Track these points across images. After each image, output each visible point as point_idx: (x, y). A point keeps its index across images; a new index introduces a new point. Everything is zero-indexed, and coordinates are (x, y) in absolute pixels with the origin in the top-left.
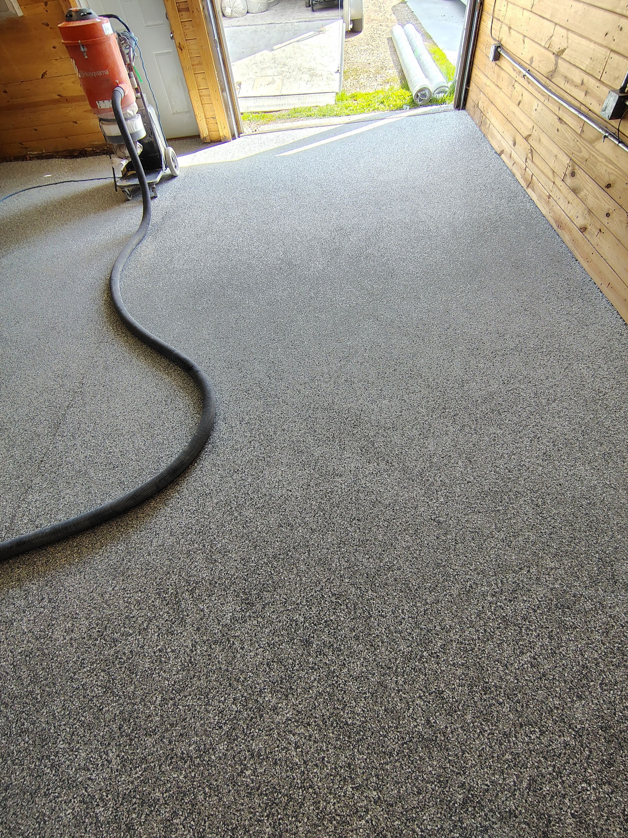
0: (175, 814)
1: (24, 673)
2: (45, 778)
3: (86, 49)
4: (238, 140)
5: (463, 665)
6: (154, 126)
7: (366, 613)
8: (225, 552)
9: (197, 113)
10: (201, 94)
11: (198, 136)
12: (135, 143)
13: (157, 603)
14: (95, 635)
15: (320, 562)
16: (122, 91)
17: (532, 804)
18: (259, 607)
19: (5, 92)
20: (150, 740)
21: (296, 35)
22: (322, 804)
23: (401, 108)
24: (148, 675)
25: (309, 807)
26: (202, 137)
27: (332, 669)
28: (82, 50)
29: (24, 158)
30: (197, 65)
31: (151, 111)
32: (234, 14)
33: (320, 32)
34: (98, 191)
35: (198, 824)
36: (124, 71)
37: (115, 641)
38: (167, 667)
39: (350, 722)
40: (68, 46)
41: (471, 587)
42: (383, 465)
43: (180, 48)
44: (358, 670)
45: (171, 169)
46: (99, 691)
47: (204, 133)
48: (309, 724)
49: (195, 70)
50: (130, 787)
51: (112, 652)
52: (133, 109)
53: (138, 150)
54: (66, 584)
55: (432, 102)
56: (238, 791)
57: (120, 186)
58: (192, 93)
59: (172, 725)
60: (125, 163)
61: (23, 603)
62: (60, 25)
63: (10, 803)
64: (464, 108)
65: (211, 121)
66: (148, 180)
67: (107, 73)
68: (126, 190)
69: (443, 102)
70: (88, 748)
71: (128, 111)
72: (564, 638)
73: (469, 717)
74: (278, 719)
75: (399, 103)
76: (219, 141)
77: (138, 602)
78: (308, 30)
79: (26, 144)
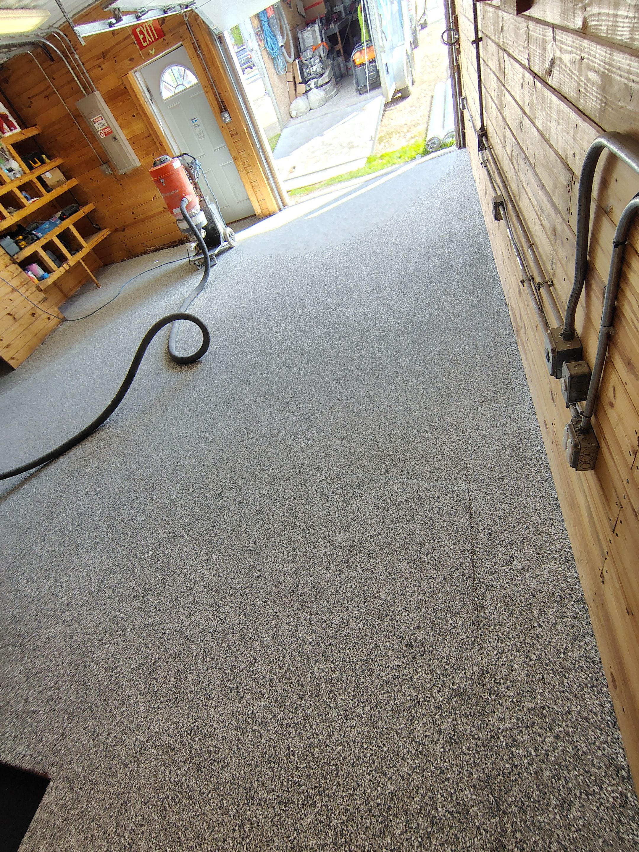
0: (123, 577)
1: (76, 522)
2: (74, 562)
3: (164, 181)
4: (283, 211)
5: (286, 516)
6: (214, 216)
7: (245, 493)
8: (183, 466)
9: (251, 199)
10: (253, 185)
11: (255, 215)
12: (200, 231)
13: (142, 491)
14: (110, 506)
15: (231, 468)
16: (186, 200)
17: (292, 579)
18: (191, 491)
19: (133, 213)
20: (121, 549)
21: (342, 118)
22: (189, 575)
23: (414, 159)
24: (128, 522)
25: (182, 576)
26: (257, 215)
27: (216, 519)
28: (162, 181)
29: (145, 253)
30: (248, 167)
31: (212, 207)
32: (299, 115)
33: (362, 110)
34: (183, 266)
35: (131, 581)
36: (189, 187)
37: (118, 508)
38: (138, 519)
39: (215, 542)
40: (155, 181)
41: (310, 477)
42: (288, 414)
43: (235, 159)
44: (229, 519)
45: (229, 243)
46: (105, 529)
47: (258, 211)
48: (195, 543)
49: (246, 170)
50: (107, 567)
51: (116, 513)
52: (197, 208)
53: (203, 234)
54: (104, 484)
55: (442, 146)
56: (152, 569)
57: (192, 261)
58: (246, 186)
59: (132, 543)
60: (194, 245)
61: (83, 493)
62: (150, 171)
63: (58, 571)
64: (464, 146)
65: (261, 202)
66: (209, 254)
67: (177, 191)
68: (196, 263)
69: (451, 145)
70: (94, 552)
71: (193, 211)
72: (352, 502)
73: (277, 541)
74: (181, 540)
75: (414, 154)
76: (269, 215)
77: (134, 491)
78: (353, 112)
79: (146, 243)
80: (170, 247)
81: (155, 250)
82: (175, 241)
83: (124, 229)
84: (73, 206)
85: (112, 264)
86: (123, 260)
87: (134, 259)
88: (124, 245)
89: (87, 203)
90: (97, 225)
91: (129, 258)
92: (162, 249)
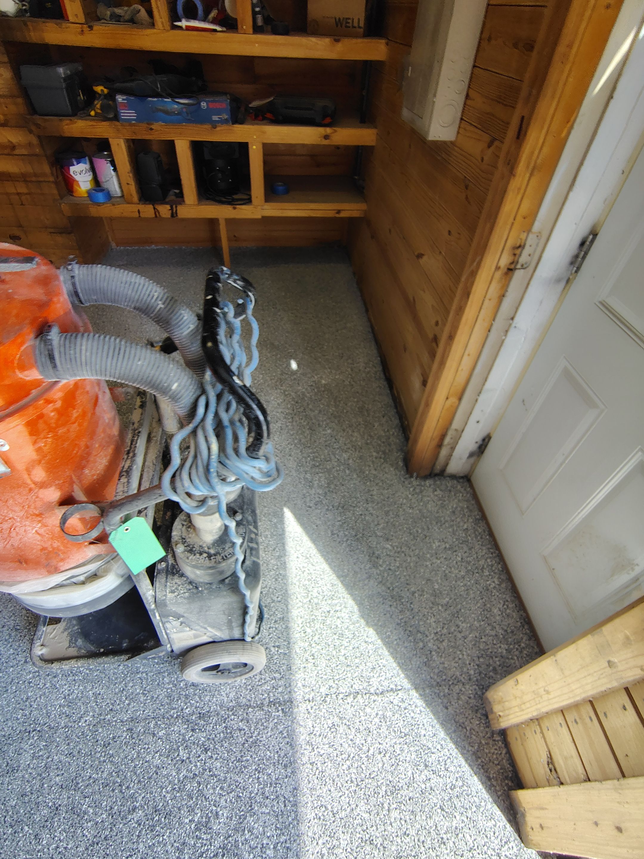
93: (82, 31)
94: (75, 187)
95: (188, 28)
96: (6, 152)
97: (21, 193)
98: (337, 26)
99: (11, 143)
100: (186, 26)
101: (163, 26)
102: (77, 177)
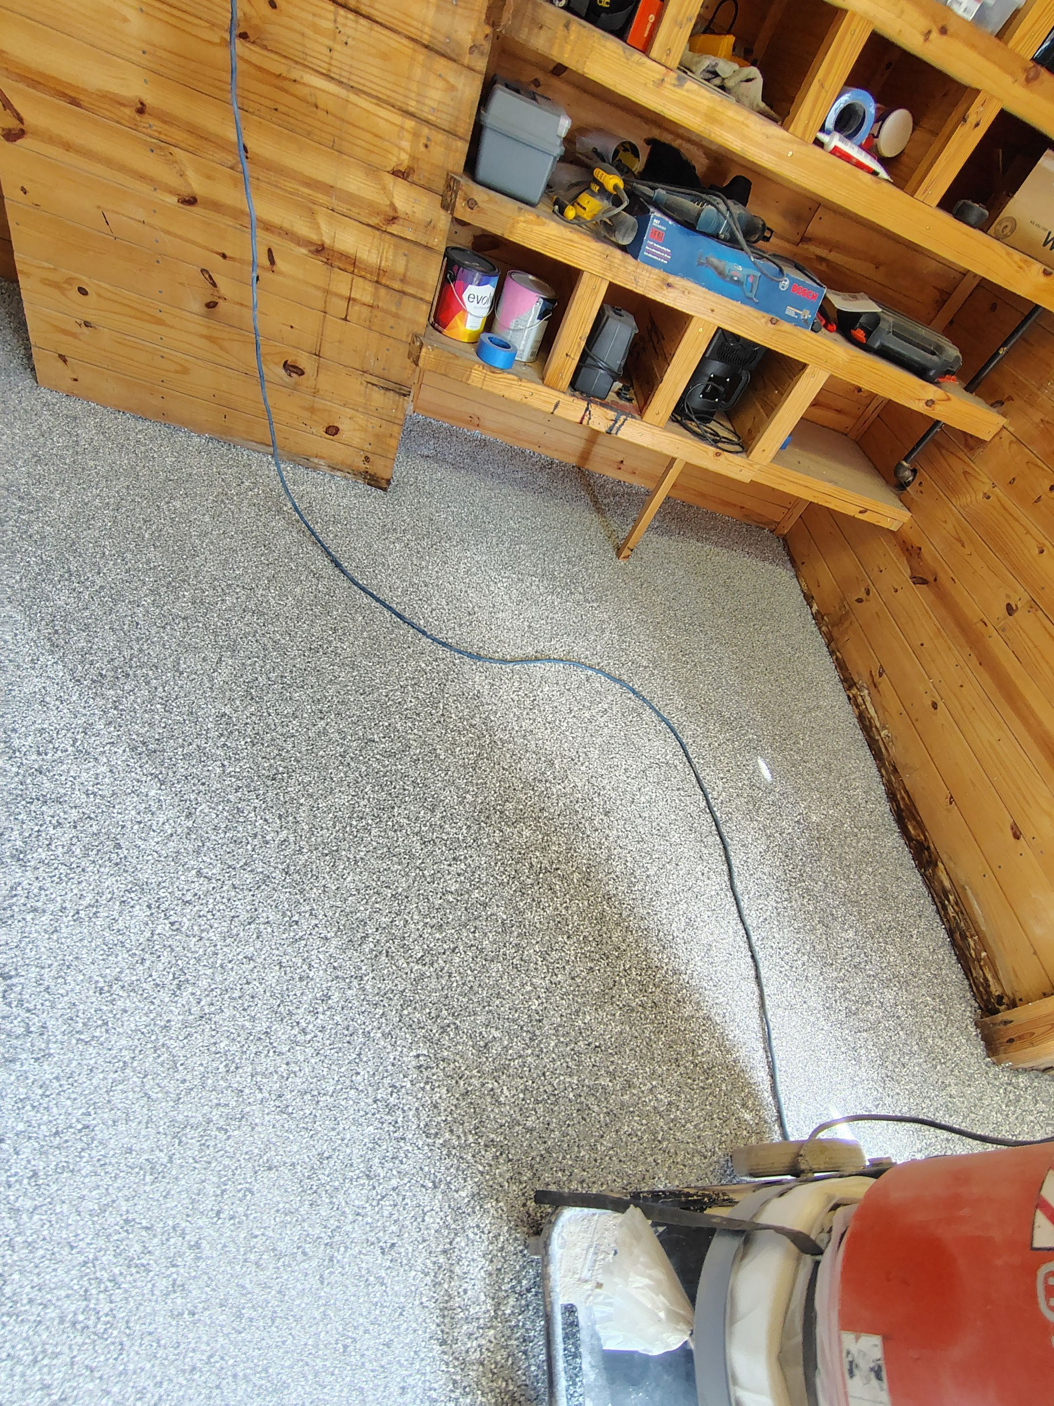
79: (884, 683)
80: (892, 796)
81: (865, 723)
82: (920, 825)
83: (924, 582)
84: (937, 350)
85: (793, 561)
86: (809, 598)
87: (821, 641)
88: (862, 595)
89: (997, 402)
90: (914, 471)
91: (818, 617)
92: (877, 756)
93: (663, 80)
94: (457, 319)
95: (836, 151)
96: (374, 221)
97: (354, 300)
98: (1045, 244)
99: (395, 209)
100: (836, 148)
101: (804, 133)
102: (469, 306)
